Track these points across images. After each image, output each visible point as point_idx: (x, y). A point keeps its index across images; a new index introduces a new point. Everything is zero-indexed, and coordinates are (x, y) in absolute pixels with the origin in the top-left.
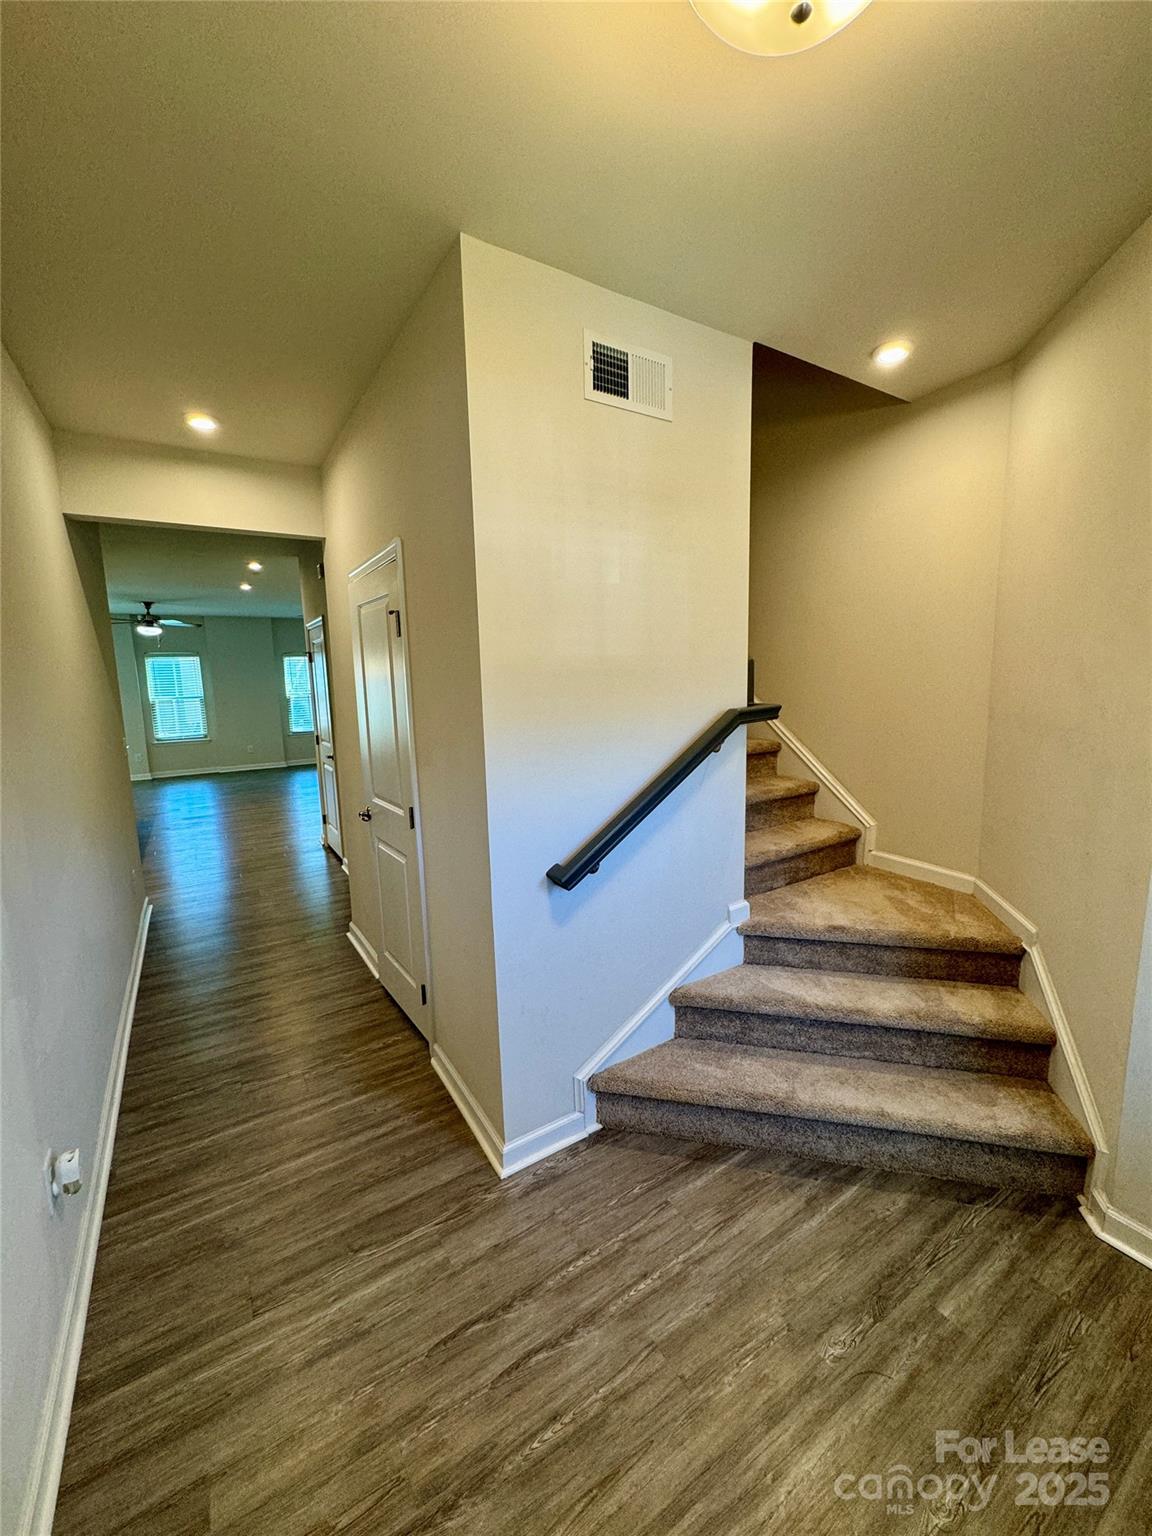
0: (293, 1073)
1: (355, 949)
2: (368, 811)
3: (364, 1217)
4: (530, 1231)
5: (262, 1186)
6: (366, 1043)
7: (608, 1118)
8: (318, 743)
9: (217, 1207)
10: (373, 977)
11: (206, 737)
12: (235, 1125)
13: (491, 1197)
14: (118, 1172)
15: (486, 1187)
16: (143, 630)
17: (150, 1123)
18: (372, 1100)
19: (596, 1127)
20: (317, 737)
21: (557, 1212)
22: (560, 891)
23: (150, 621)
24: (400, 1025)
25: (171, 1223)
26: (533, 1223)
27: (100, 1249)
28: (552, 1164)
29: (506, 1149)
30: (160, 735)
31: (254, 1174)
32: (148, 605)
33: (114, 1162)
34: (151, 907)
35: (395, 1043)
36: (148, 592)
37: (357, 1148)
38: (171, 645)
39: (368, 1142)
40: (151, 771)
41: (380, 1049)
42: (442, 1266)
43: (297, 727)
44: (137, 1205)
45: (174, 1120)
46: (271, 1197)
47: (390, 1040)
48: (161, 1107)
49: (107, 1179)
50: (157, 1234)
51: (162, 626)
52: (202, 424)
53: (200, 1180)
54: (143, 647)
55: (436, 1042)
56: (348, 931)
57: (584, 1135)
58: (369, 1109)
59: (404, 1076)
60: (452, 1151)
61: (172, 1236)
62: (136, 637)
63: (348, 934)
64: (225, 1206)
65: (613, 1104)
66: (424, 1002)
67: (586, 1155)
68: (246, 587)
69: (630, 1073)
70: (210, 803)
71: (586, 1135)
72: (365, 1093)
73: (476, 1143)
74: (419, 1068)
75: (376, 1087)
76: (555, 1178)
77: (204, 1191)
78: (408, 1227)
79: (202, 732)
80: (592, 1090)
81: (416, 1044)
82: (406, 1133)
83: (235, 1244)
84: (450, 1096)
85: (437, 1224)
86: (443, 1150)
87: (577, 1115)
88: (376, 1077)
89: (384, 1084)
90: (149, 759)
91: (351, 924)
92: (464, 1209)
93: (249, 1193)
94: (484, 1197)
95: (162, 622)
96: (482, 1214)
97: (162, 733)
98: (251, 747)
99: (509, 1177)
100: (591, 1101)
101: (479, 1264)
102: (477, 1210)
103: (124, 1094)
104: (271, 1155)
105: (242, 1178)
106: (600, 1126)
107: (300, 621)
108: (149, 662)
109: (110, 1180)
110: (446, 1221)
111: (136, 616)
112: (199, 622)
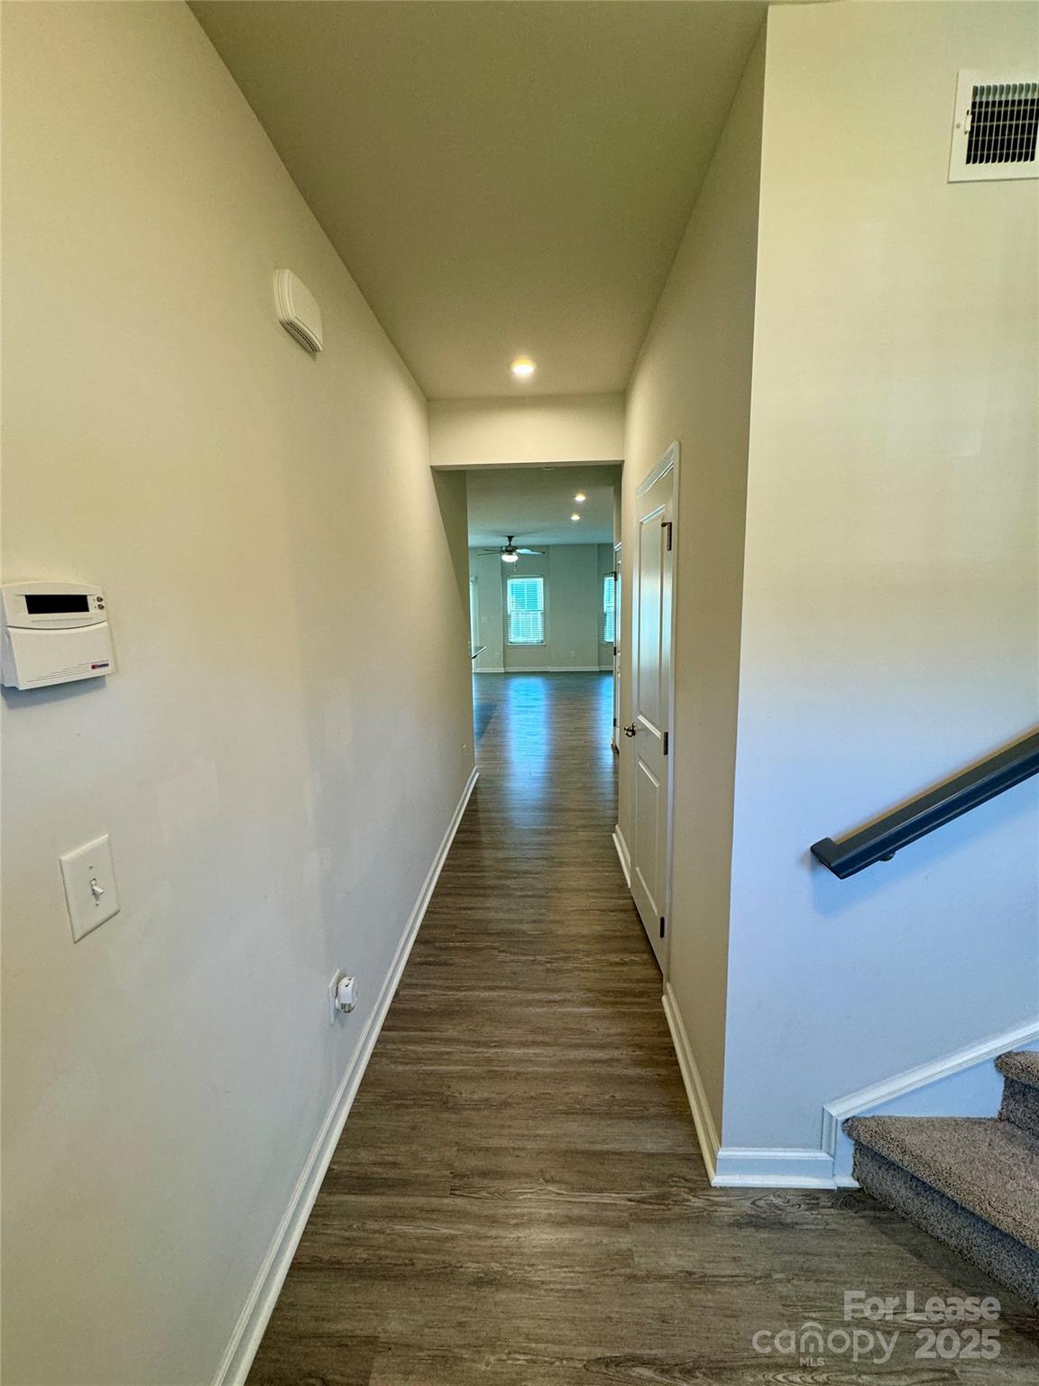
0: (539, 958)
1: (617, 852)
2: (633, 726)
3: (563, 1146)
4: (733, 1281)
5: (489, 1060)
6: (604, 952)
7: (869, 1180)
8: (615, 654)
9: (456, 1062)
10: (627, 885)
11: (542, 642)
12: (485, 988)
13: (697, 1202)
14: (401, 993)
15: (691, 1185)
16: (507, 558)
17: (431, 959)
18: (595, 1017)
19: (850, 1182)
20: (615, 648)
21: (776, 1276)
22: (828, 876)
23: (510, 550)
24: (641, 946)
25: (419, 1060)
26: (742, 1273)
27: (374, 1055)
28: (778, 1201)
29: (722, 1153)
30: (512, 640)
31: (486, 1045)
32: (510, 538)
33: (402, 985)
34: (478, 774)
35: (633, 963)
36: (510, 529)
37: (571, 1062)
38: (523, 569)
39: (582, 1062)
40: (504, 667)
41: (616, 963)
42: (626, 1257)
43: (609, 638)
44: (404, 1029)
45: (446, 964)
46: (494, 1076)
47: (627, 958)
48: (441, 949)
49: (393, 995)
50: (407, 1064)
51: (519, 554)
52: (523, 369)
53: (448, 1029)
54: (507, 572)
55: (669, 980)
56: (614, 832)
57: (829, 1184)
58: (592, 1025)
59: (632, 1003)
60: (663, 1117)
61: (416, 1072)
62: (503, 563)
63: (614, 835)
64: (459, 1065)
65: (880, 1168)
66: (662, 935)
67: (832, 1216)
68: (575, 517)
69: (912, 1140)
70: (542, 696)
71: (834, 1187)
72: (593, 1006)
73: (691, 1122)
74: (649, 1000)
75: (605, 1004)
76: (782, 1226)
77: (448, 1041)
78: (602, 1184)
79: (541, 638)
80: (849, 1135)
81: (652, 973)
82: (619, 1070)
83: (456, 1108)
84: (673, 1048)
85: (630, 1200)
86: (653, 1110)
87: (822, 1156)
88: (606, 992)
89: (614, 1004)
90: (504, 657)
91: (617, 826)
92: (662, 1198)
93: (477, 1063)
94: (686, 1196)
95: (518, 551)
96: (680, 1218)
97: (515, 638)
98: (573, 652)
99: (722, 1188)
100: (847, 1149)
101: (663, 1285)
102: (676, 1209)
103: (422, 927)
104: (503, 1033)
105: (478, 1044)
106: (856, 1184)
107: (612, 545)
108: (510, 582)
109: (394, 997)
110: (638, 1201)
111: (502, 547)
112: (544, 549)
